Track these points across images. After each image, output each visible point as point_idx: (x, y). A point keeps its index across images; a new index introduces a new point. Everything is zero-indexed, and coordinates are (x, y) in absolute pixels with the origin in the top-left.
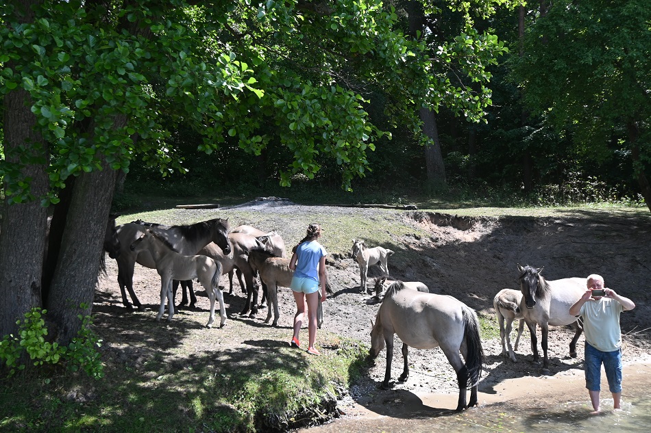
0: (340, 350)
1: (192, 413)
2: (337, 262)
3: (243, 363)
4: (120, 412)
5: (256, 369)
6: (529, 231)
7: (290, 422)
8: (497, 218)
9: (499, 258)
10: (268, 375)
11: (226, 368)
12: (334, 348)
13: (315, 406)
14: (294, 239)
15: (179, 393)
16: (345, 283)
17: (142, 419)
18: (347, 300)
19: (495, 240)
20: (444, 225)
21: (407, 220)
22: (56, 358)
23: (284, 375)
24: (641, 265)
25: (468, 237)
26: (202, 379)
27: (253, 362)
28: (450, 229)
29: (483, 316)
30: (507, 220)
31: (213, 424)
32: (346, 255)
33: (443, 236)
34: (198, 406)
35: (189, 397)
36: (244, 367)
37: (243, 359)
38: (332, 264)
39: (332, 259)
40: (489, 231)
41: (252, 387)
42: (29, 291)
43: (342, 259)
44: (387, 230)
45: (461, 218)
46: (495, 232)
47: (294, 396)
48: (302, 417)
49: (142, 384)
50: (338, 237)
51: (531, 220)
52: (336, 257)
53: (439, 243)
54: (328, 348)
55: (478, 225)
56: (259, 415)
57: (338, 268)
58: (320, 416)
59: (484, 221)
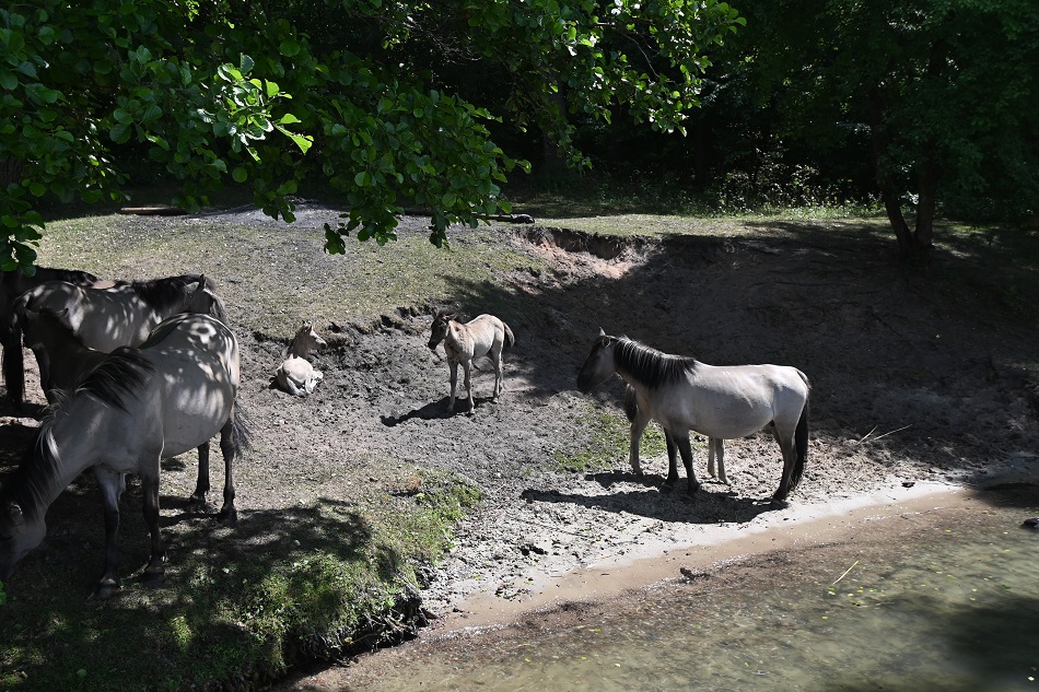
0: (421, 495)
1: (171, 647)
2: (405, 322)
3: (257, 541)
4: (38, 658)
5: (279, 552)
6: (709, 262)
7: (345, 646)
8: (659, 237)
9: (663, 308)
10: (303, 563)
11: (227, 551)
12: (411, 493)
13: (385, 612)
14: (331, 280)
15: (143, 609)
16: (421, 360)
17: (82, 672)
18: (426, 393)
19: (658, 277)
20: (577, 250)
21: (518, 241)
23: (330, 561)
24: (880, 321)
25: (615, 270)
26: (189, 574)
27: (273, 537)
28: (586, 257)
30: (674, 242)
31: (211, 666)
32: (420, 309)
33: (574, 269)
34: (184, 632)
35: (166, 614)
36: (260, 548)
37: (257, 533)
38: (398, 326)
39: (397, 318)
40: (643, 259)
41: (276, 586)
43: (414, 316)
44: (487, 261)
45: (603, 237)
46: (654, 262)
47: (351, 600)
48: (366, 633)
50: (407, 275)
51: (713, 243)
52: (404, 312)
53: (570, 280)
54: (402, 494)
55: (630, 251)
56: (291, 638)
57: (408, 332)
58: (395, 628)
59: (639, 243)
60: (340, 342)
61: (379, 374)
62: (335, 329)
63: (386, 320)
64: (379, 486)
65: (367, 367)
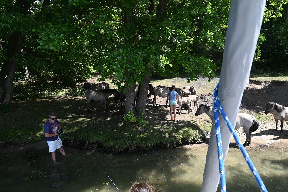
0: (209, 122)
1: (165, 137)
3: (180, 125)
4: (149, 134)
5: (183, 127)
6: (282, 86)
7: (191, 142)
8: (270, 81)
9: (269, 94)
10: (186, 129)
11: (176, 125)
12: (207, 121)
13: (198, 138)
15: (163, 131)
17: (153, 137)
19: (269, 88)
20: (251, 83)
22: (136, 121)
23: (190, 129)
25: (259, 87)
26: (169, 128)
27: (183, 125)
28: (253, 84)
29: (259, 113)
30: (274, 82)
31: (170, 140)
33: (250, 87)
34: (167, 135)
35: (165, 132)
36: (180, 126)
37: (180, 123)
40: (267, 85)
41: (181, 132)
42: (132, 105)
45: (257, 81)
46: (269, 86)
47: (192, 135)
48: (195, 141)
49: (155, 128)
51: (283, 82)
53: (249, 89)
55: (263, 84)
56: (182, 139)
58: (200, 141)
59: (265, 82)
60: (202, 97)
61: (208, 102)
62: (202, 95)
63: (210, 94)
64: (202, 119)
65: (206, 101)
